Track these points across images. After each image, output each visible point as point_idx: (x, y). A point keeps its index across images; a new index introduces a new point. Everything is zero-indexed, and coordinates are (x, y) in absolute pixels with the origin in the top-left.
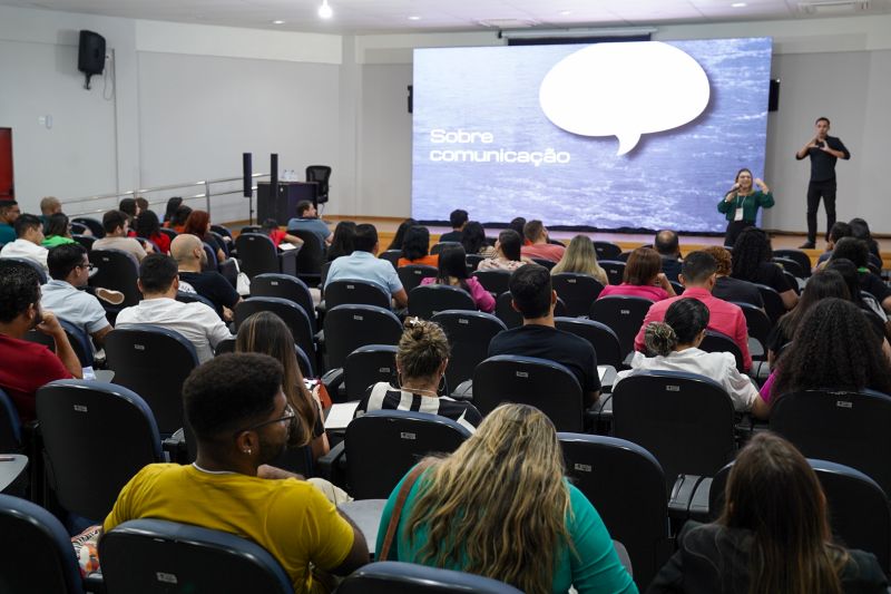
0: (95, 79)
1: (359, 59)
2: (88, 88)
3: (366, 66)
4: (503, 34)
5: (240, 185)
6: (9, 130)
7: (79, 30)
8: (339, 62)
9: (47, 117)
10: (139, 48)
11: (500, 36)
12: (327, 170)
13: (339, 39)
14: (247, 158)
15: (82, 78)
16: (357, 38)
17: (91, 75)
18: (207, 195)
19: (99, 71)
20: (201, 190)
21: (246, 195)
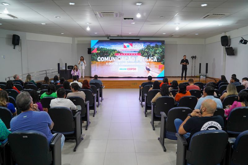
0: (17, 47)
1: (76, 42)
2: (14, 48)
3: (77, 44)
5: (57, 70)
7: (13, 34)
8: (72, 43)
9: (4, 56)
10: (27, 39)
11: (108, 38)
13: (71, 38)
14: (59, 64)
15: (13, 47)
16: (75, 38)
17: (16, 45)
18: (46, 73)
19: (18, 44)
20: (45, 72)
21: (58, 73)
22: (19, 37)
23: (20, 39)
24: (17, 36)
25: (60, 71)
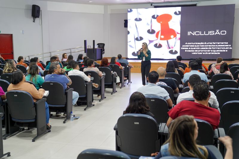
0: (37, 20)
1: (109, 12)
2: (34, 22)
3: (111, 14)
4: (153, 5)
5: (83, 49)
6: (12, 35)
7: (32, 5)
8: (104, 13)
9: (23, 31)
10: (48, 10)
11: (152, 5)
12: (104, 45)
13: (103, 6)
14: (85, 41)
15: (32, 19)
16: (108, 6)
17: (36, 18)
18: (71, 53)
19: (38, 17)
20: (69, 51)
21: (85, 52)
22: (39, 8)
23: (41, 10)
24: (38, 6)
25: (86, 50)
